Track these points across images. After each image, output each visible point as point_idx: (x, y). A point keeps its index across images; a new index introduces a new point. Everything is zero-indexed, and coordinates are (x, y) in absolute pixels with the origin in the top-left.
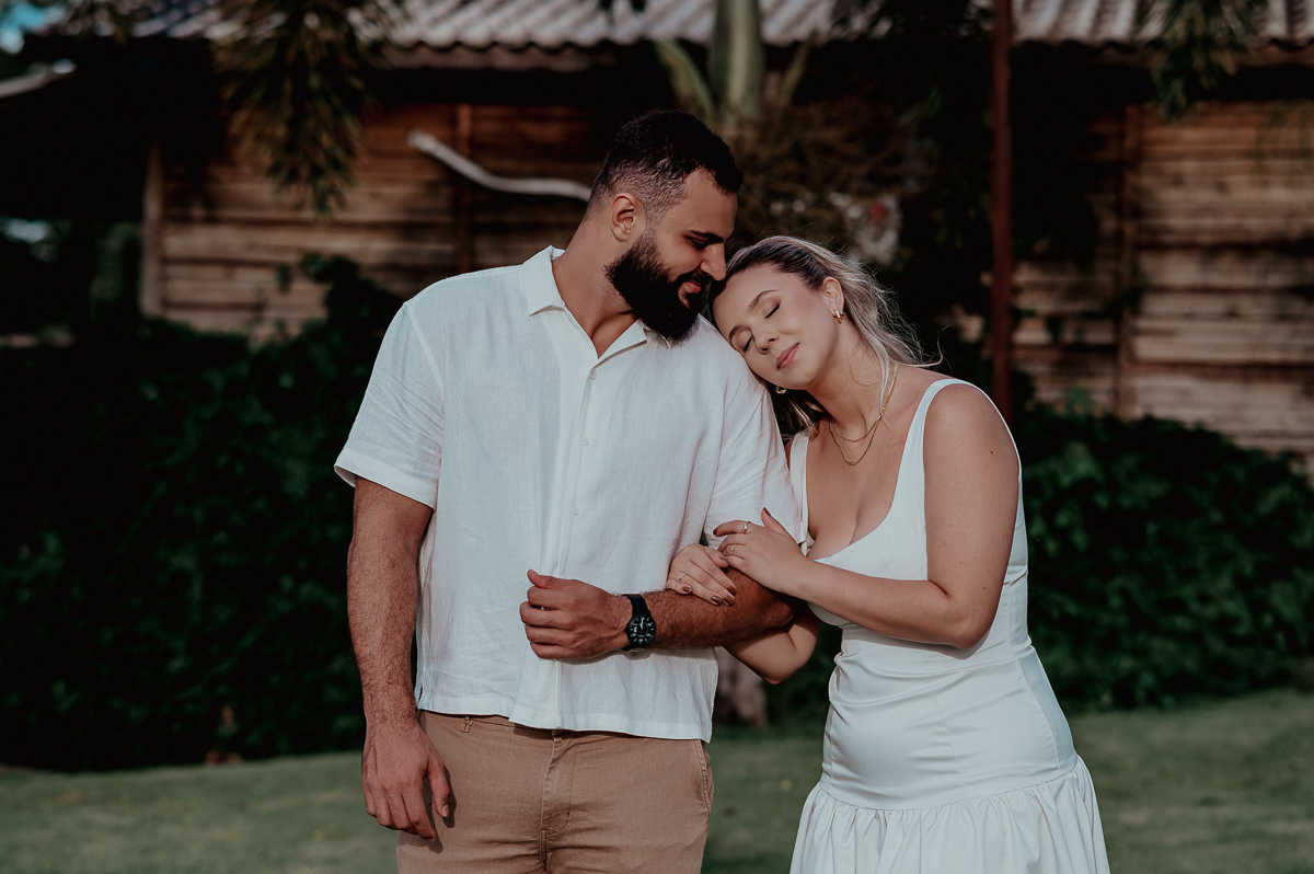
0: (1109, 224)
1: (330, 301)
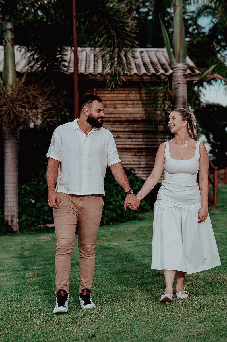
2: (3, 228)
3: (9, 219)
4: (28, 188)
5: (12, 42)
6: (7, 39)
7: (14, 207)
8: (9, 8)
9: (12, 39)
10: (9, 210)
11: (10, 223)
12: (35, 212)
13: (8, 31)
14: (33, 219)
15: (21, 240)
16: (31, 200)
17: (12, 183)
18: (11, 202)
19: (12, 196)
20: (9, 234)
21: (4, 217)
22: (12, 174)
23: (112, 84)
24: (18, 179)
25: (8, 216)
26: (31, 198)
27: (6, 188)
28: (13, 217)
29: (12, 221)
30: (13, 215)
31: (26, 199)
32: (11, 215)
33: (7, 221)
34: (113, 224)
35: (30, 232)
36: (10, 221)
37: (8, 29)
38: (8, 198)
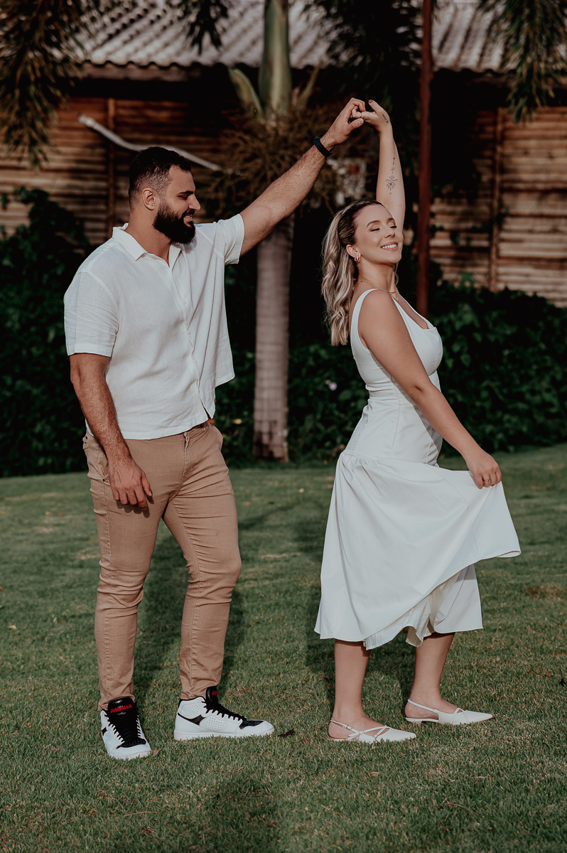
0: (487, 176)
1: (32, 215)
2: (251, 449)
3: (265, 428)
4: (323, 353)
7: (276, 400)
10: (266, 408)
11: (265, 439)
12: (336, 413)
14: (329, 430)
15: (281, 482)
16: (327, 382)
17: (272, 344)
18: (269, 388)
19: (272, 374)
20: (263, 464)
21: (253, 424)
24: (287, 335)
25: (261, 422)
26: (329, 378)
27: (258, 356)
28: (273, 424)
29: (271, 434)
30: (273, 419)
31: (317, 380)
32: (269, 419)
33: (261, 434)
34: (516, 451)
35: (315, 462)
36: (266, 433)
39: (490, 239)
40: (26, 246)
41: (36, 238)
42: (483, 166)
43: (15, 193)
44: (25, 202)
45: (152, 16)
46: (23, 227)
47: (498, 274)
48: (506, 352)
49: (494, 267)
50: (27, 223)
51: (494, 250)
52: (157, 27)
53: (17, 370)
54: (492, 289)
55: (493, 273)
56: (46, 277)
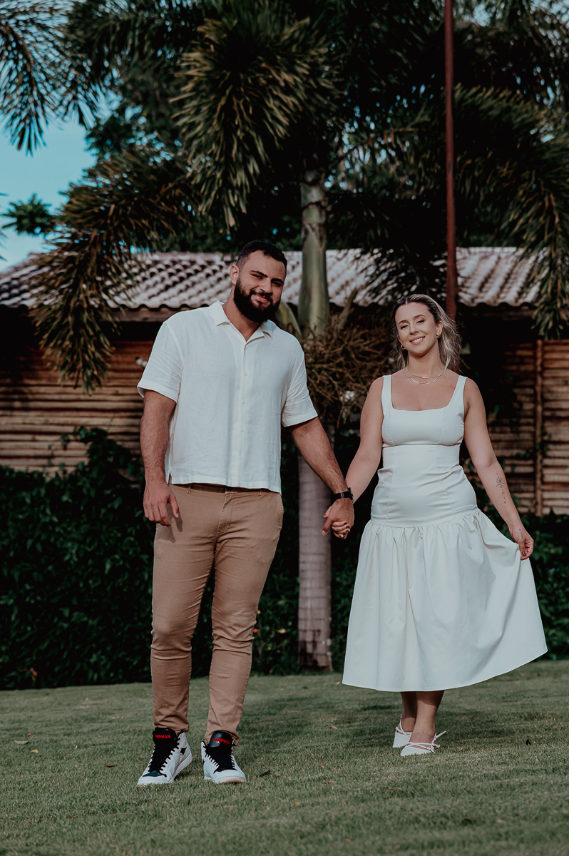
0: (528, 406)
1: (91, 453)
2: (296, 659)
3: (309, 638)
5: (320, 231)
6: (310, 225)
7: (320, 609)
8: (315, 156)
9: (320, 225)
10: (309, 617)
11: (309, 648)
13: (311, 207)
17: (314, 554)
18: (313, 598)
19: (315, 584)
20: (307, 672)
21: (297, 634)
22: (314, 532)
23: (547, 319)
24: (329, 545)
25: (305, 631)
27: (302, 566)
28: (317, 633)
29: (314, 643)
30: (316, 628)
32: (312, 628)
33: (305, 643)
36: (310, 642)
37: (312, 203)
38: (305, 589)
39: (534, 465)
40: (84, 482)
41: (94, 474)
42: (523, 395)
43: (74, 433)
44: (84, 441)
45: (208, 270)
46: (82, 463)
47: (543, 499)
48: (552, 571)
49: (539, 492)
50: (86, 461)
51: (539, 475)
52: (213, 279)
53: (75, 602)
54: (539, 514)
55: (539, 499)
56: (103, 511)
